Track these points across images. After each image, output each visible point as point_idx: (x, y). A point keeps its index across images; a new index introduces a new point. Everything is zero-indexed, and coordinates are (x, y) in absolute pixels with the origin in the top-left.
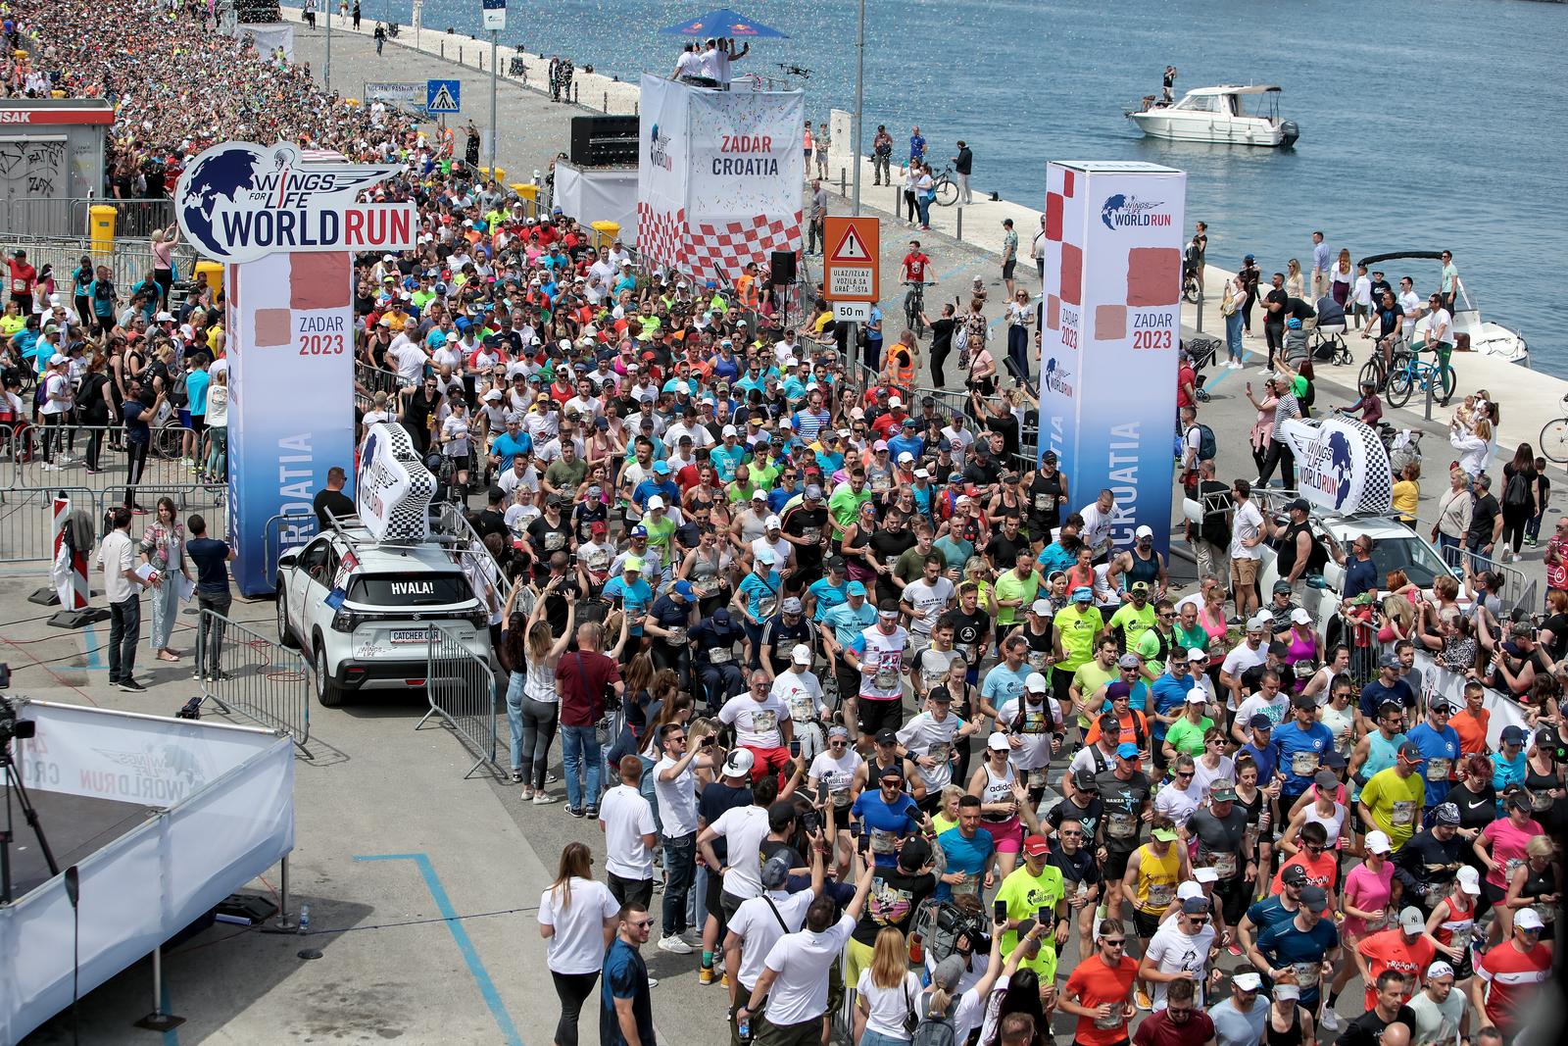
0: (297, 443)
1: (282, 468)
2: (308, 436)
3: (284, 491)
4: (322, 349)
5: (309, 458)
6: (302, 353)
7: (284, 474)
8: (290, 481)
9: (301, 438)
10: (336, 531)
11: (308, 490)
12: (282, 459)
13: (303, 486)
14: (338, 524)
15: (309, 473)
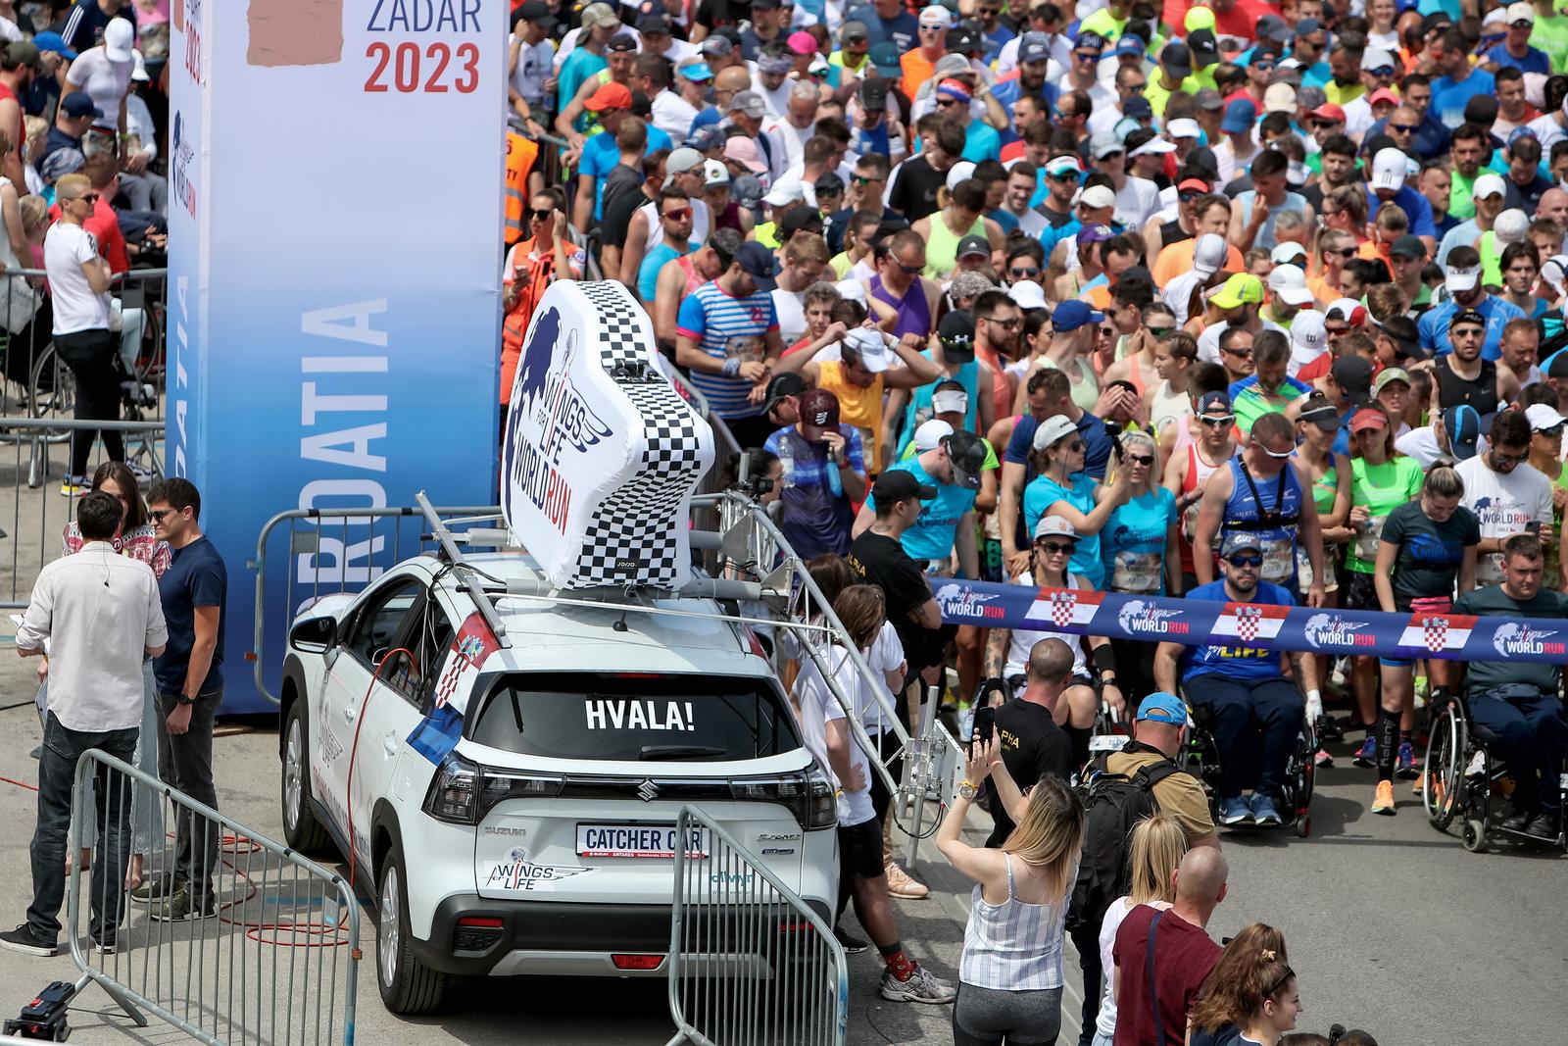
0: (350, 322)
1: (308, 389)
2: (380, 306)
3: (312, 449)
4: (424, 77)
5: (379, 365)
6: (370, 86)
7: (312, 403)
8: (328, 422)
9: (362, 311)
10: (444, 556)
11: (374, 447)
12: (310, 365)
13: (361, 436)
14: (450, 540)
15: (379, 403)
